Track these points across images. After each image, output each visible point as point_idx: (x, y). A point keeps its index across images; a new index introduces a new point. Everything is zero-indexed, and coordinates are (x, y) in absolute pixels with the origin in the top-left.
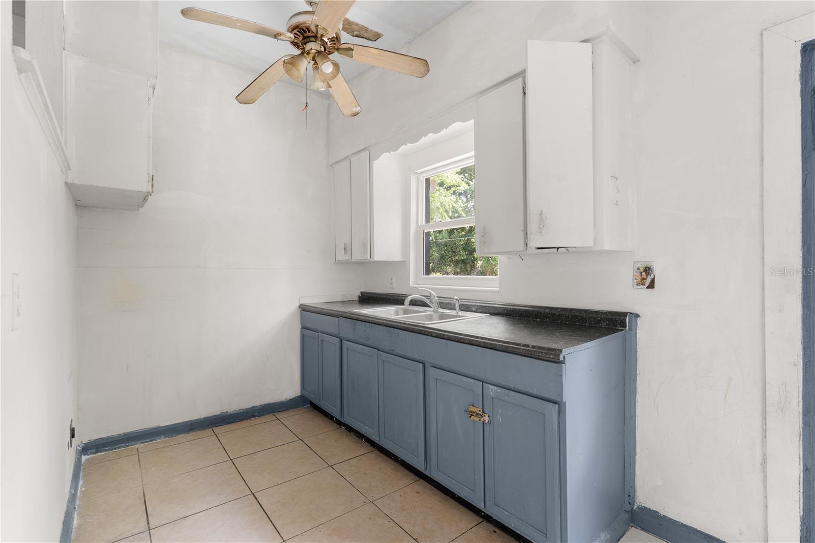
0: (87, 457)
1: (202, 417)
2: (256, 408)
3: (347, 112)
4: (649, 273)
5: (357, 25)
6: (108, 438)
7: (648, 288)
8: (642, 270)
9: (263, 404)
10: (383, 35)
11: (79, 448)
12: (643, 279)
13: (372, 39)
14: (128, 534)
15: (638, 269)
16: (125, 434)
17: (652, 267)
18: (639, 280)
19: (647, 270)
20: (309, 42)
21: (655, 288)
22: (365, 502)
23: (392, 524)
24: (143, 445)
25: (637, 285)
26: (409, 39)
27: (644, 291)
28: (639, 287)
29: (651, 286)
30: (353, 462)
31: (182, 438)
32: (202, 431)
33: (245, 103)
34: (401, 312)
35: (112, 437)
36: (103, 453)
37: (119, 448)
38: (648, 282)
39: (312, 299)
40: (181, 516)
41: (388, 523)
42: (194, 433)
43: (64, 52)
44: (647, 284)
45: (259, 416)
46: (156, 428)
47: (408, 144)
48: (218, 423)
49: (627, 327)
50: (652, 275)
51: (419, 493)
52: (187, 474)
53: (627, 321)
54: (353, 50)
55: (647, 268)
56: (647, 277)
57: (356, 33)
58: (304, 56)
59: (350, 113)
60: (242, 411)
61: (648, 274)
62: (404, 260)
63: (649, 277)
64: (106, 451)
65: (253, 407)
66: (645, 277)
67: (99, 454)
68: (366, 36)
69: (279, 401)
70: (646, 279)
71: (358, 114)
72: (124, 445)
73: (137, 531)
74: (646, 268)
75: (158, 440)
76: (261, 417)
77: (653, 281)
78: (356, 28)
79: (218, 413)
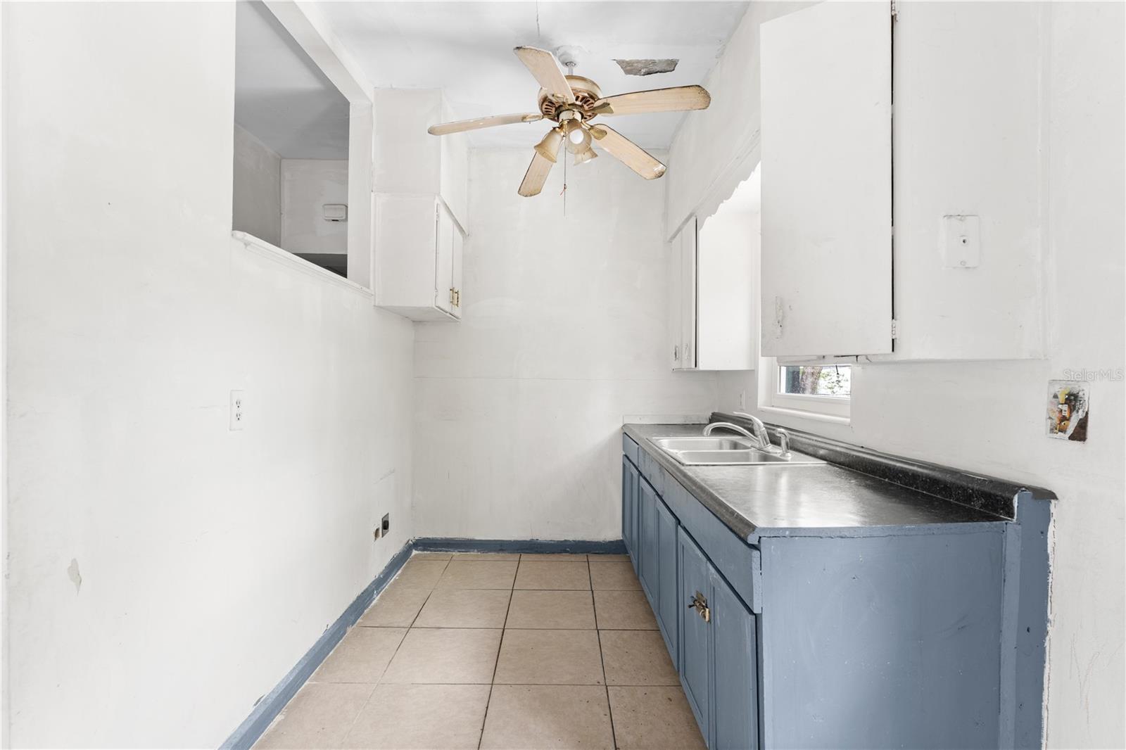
0: (417, 552)
1: (512, 539)
2: (568, 543)
3: (648, 175)
4: (1074, 406)
5: (638, 62)
6: (433, 539)
7: (1072, 438)
8: (1062, 398)
9: (577, 539)
10: (678, 60)
11: (410, 542)
12: (1064, 419)
13: (669, 69)
14: (396, 625)
15: (1056, 396)
16: (447, 539)
17: (1081, 394)
18: (1056, 421)
19: (1071, 401)
20: (561, 112)
21: (1087, 440)
22: (599, 683)
23: (607, 719)
24: (459, 553)
25: (1052, 430)
26: (718, 50)
27: (1063, 443)
28: (1055, 435)
29: (1080, 434)
30: (626, 635)
31: (492, 556)
32: (510, 555)
33: (531, 195)
34: (726, 445)
35: (437, 540)
36: (429, 552)
37: (441, 551)
38: (1072, 426)
39: (640, 419)
40: (438, 625)
41: (602, 715)
42: (503, 554)
43: (373, 194)
44: (1070, 431)
45: (572, 553)
46: (471, 540)
47: (724, 201)
48: (527, 549)
49: (1015, 517)
50: (1080, 411)
51: (671, 700)
52: (468, 591)
53: (1016, 505)
54: (609, 104)
55: (1073, 395)
56: (1070, 416)
57: (643, 71)
58: (557, 132)
59: (653, 175)
60: (552, 542)
61: (1072, 409)
62: (753, 369)
63: (1074, 414)
64: (431, 551)
65: (565, 541)
66: (1066, 414)
67: (425, 552)
68: (658, 69)
69: (596, 540)
70: (1068, 420)
71: (663, 173)
72: (443, 549)
73: (402, 625)
74: (1070, 395)
75: (472, 553)
76: (573, 555)
77: (1083, 425)
78: (640, 65)
79: (528, 539)
